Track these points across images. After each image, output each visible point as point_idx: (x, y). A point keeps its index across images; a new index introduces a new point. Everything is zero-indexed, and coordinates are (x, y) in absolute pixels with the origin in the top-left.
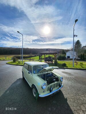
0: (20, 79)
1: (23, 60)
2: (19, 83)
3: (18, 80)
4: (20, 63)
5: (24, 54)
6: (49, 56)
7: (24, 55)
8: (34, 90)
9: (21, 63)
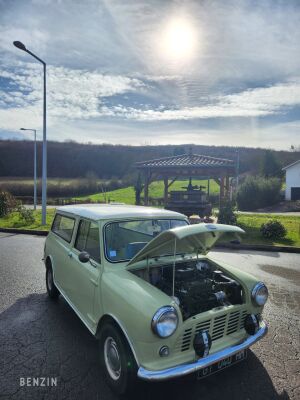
0: (31, 299)
1: (49, 207)
2: (27, 315)
3: (20, 301)
4: (33, 221)
5: (50, 175)
6: (190, 187)
7: (54, 183)
8: (110, 347)
9: (38, 220)
